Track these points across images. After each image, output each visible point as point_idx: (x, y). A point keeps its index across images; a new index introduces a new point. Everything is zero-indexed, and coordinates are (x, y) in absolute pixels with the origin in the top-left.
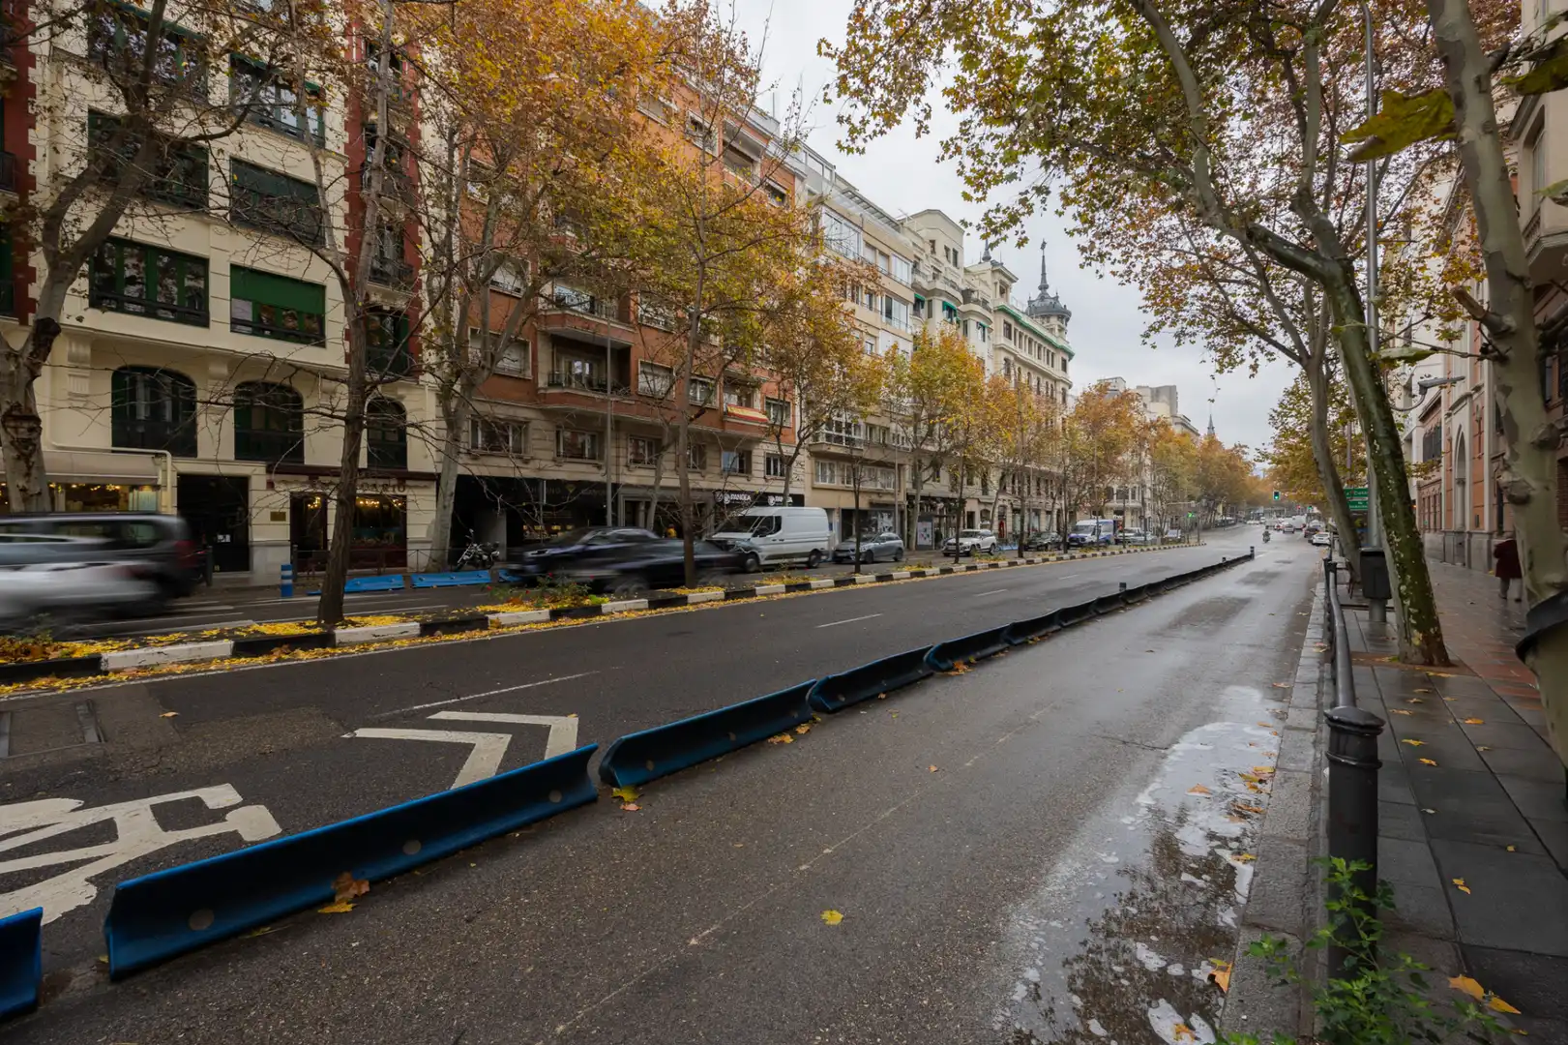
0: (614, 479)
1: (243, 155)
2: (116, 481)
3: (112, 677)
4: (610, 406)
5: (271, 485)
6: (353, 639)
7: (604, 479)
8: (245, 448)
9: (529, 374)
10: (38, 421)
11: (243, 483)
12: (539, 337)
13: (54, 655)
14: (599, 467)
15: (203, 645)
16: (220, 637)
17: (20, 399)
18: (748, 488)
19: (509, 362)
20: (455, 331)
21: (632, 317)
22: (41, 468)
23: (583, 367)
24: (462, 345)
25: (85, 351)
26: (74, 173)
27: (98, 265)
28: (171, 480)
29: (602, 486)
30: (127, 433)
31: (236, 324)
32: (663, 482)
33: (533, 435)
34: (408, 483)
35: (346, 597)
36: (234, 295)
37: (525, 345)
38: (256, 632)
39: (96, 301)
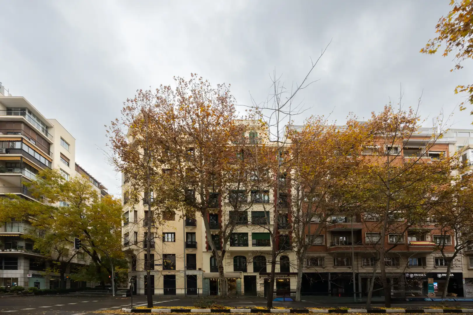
0: (356, 271)
1: (253, 210)
2: (234, 277)
3: (232, 314)
4: (353, 249)
5: (260, 277)
6: (274, 312)
7: (352, 271)
8: (255, 270)
9: (324, 244)
10: (223, 268)
11: (255, 277)
12: (327, 232)
13: (224, 309)
14: (350, 268)
15: (246, 309)
16: (249, 308)
17: (221, 264)
18: (424, 271)
19: (318, 241)
20: (301, 237)
21: (362, 220)
22: (224, 276)
23: (343, 238)
24: (303, 239)
25: (229, 254)
26: (227, 223)
27: (231, 239)
28: (243, 277)
29: (351, 274)
30: (236, 269)
31: (253, 245)
32: (377, 271)
33: (326, 260)
34: (290, 275)
35: (273, 302)
36: (253, 239)
37: (322, 236)
38: (255, 308)
39: (231, 245)
